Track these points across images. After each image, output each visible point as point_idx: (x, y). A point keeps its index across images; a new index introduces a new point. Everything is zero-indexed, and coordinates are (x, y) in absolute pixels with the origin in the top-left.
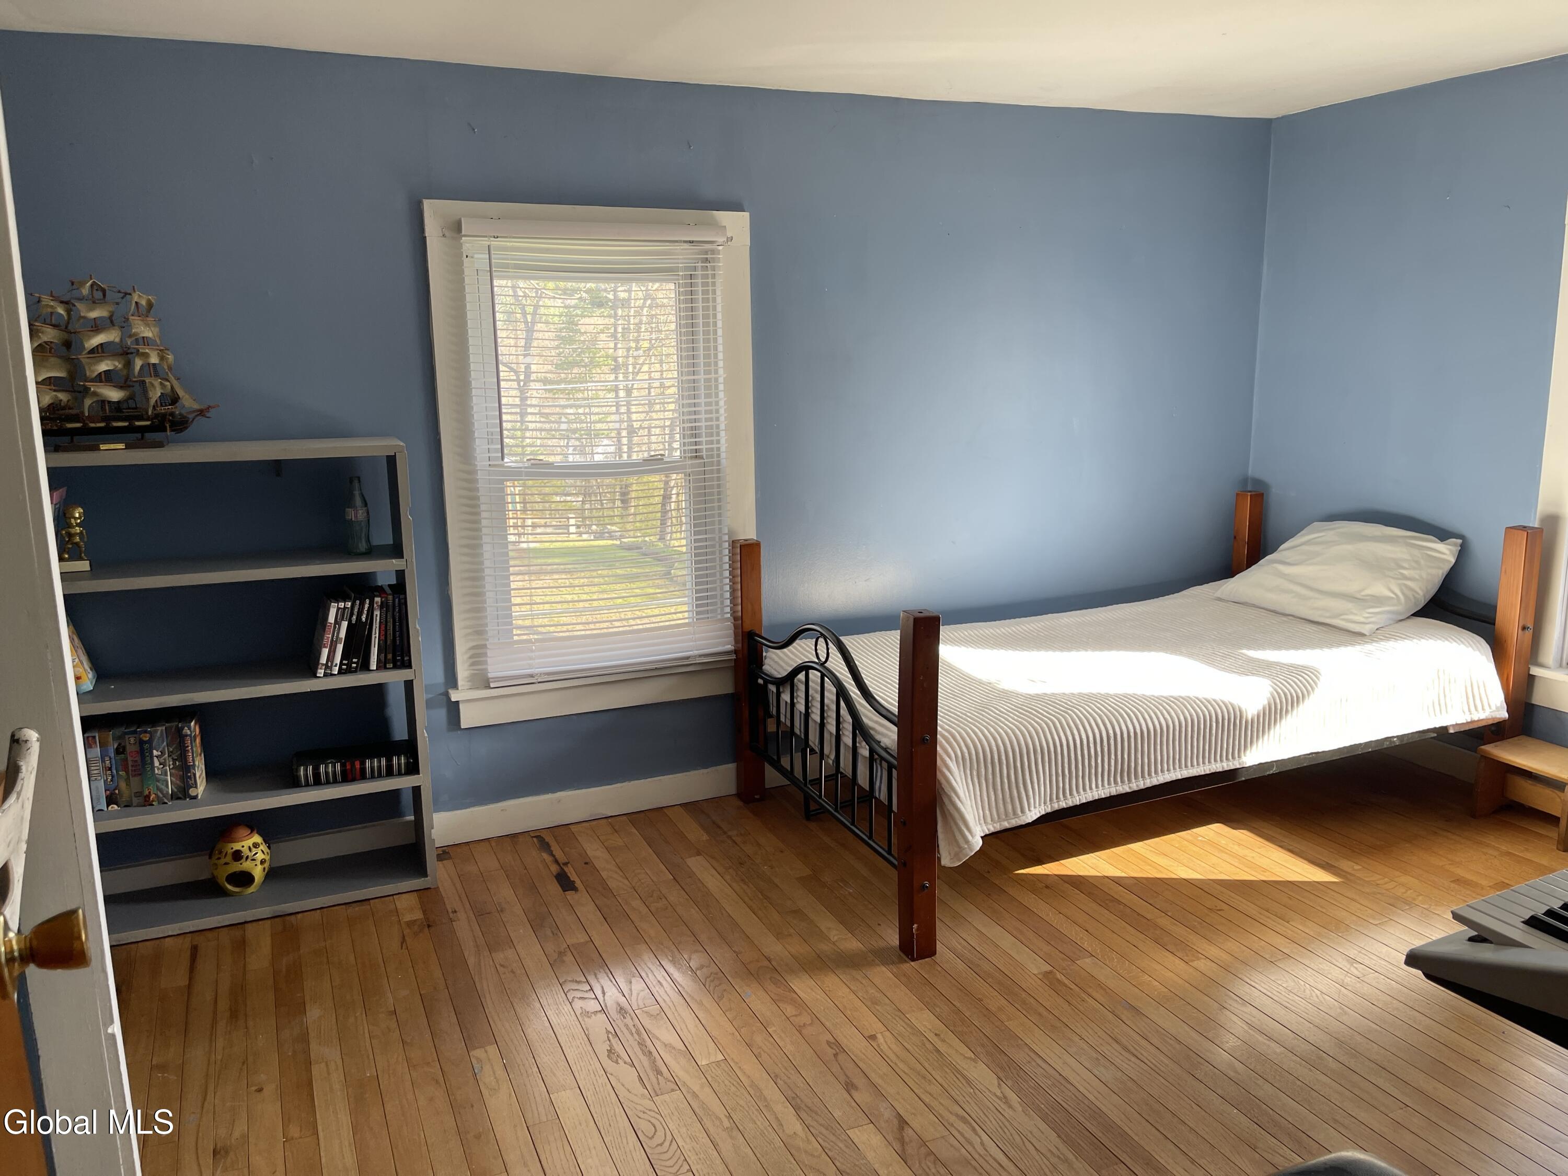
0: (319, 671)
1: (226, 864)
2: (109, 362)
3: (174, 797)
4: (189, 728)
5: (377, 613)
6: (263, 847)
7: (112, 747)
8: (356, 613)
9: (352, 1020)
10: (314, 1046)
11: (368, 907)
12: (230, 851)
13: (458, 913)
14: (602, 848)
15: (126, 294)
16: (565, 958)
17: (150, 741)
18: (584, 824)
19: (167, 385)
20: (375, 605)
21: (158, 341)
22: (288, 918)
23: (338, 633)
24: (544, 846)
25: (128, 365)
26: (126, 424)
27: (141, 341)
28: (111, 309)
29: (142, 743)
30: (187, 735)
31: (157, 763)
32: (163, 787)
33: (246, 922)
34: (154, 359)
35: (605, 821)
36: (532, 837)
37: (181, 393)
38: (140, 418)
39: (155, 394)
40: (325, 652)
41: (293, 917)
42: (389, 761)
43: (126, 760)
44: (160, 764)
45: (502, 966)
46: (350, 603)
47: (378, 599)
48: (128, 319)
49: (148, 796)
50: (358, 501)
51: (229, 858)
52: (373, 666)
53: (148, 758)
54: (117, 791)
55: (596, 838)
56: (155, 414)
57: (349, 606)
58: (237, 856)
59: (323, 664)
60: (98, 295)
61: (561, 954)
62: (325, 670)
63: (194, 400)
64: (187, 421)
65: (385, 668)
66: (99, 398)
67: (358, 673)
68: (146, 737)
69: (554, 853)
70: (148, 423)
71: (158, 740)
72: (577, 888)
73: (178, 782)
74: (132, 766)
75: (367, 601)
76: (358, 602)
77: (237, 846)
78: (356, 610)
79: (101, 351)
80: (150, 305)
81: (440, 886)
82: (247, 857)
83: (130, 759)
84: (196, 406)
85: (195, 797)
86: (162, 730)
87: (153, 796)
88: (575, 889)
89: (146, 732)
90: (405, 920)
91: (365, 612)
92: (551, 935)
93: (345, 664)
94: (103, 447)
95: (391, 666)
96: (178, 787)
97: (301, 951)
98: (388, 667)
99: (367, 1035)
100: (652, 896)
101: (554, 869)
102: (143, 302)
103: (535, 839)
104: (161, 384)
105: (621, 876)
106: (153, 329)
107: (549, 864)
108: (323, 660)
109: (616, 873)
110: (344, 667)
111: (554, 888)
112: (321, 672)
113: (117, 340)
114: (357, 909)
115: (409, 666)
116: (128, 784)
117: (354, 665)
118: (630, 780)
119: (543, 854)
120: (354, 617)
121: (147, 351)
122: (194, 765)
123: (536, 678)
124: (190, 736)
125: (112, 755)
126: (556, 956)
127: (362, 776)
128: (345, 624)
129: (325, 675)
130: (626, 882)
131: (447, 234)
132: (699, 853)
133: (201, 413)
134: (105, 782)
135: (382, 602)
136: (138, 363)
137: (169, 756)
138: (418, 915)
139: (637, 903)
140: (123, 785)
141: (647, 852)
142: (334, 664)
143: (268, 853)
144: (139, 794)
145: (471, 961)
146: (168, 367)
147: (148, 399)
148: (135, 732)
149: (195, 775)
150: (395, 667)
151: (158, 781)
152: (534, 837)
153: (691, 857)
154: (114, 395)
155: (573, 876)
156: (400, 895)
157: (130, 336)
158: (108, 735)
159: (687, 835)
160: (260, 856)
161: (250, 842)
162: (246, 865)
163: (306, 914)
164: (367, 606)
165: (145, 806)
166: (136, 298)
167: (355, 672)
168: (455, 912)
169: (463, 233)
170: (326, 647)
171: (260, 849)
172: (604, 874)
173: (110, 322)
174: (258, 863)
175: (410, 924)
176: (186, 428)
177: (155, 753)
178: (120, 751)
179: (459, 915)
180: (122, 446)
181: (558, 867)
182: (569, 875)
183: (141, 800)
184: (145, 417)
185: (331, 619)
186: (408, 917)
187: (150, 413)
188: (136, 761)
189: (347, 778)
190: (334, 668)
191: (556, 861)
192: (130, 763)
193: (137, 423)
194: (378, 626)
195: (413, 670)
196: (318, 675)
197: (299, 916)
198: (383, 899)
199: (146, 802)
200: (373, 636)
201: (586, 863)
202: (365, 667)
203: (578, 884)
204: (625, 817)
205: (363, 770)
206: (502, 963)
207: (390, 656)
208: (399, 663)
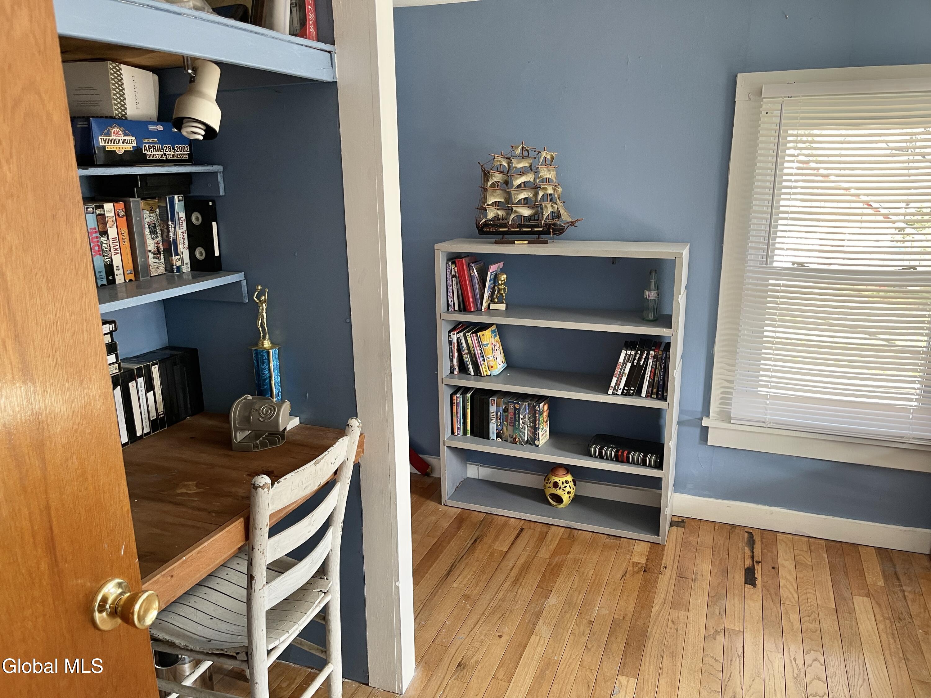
0: (610, 390)
1: (550, 487)
2: (525, 193)
3: (527, 442)
4: (539, 407)
5: (650, 361)
6: (571, 484)
7: (502, 407)
8: (637, 359)
9: (568, 616)
10: (540, 622)
11: (618, 542)
12: (553, 481)
13: (667, 569)
14: (792, 560)
15: (539, 152)
16: (718, 637)
17: (519, 409)
18: (789, 536)
19: (554, 207)
20: (650, 356)
21: (554, 180)
22: (574, 531)
23: (624, 370)
24: (751, 542)
25: (536, 195)
26: (530, 229)
27: (545, 180)
28: (530, 162)
29: (515, 409)
30: (537, 411)
31: (521, 422)
32: (522, 436)
33: (552, 525)
34: (550, 191)
35: (806, 539)
36: (746, 532)
37: (562, 211)
38: (538, 226)
39: (547, 212)
40: (614, 380)
41: (577, 531)
42: (645, 456)
43: (508, 415)
44: (523, 423)
45: (672, 621)
46: (634, 352)
47: (652, 353)
48: (538, 168)
49: (515, 439)
50: (653, 286)
51: (551, 485)
52: (644, 394)
53: (517, 418)
54: (501, 432)
55: (792, 550)
56: (545, 224)
57: (633, 354)
58: (556, 485)
59: (612, 387)
60: (526, 153)
61: (717, 632)
62: (613, 391)
63: (569, 216)
64: (563, 229)
65: (651, 397)
66: (518, 214)
67: (634, 397)
68: (517, 406)
69: (754, 550)
70: (541, 229)
71: (523, 410)
72: (756, 585)
73: (531, 435)
74: (510, 420)
75: (646, 352)
76: (639, 352)
77: (557, 479)
78: (637, 357)
79: (523, 186)
80: (553, 158)
81: (667, 545)
82: (560, 488)
83: (509, 416)
84: (570, 220)
85: (538, 446)
86: (525, 405)
87: (517, 439)
88: (754, 585)
89: (518, 403)
90: (633, 560)
91: (643, 359)
92: (718, 613)
93: (626, 390)
94: (516, 242)
95: (655, 397)
96: (531, 437)
97: (568, 556)
98: (653, 397)
99: (570, 631)
100: (809, 617)
101: (748, 563)
102: (549, 157)
103: (747, 534)
104: (552, 206)
105: (795, 590)
106: (552, 173)
107: (747, 557)
108: (613, 384)
109: (792, 585)
110: (625, 391)
111: (740, 577)
112: (610, 392)
113: (532, 180)
114: (612, 540)
115: (665, 400)
116: (507, 429)
117: (632, 392)
118: (834, 516)
119: (746, 548)
120: (636, 361)
121: (546, 186)
122: (539, 428)
123: (766, 424)
124: (539, 411)
125: (502, 412)
126: (712, 631)
127: (627, 461)
128: (629, 365)
129: (613, 394)
130: (796, 595)
131: (752, 98)
132: (868, 595)
133: (572, 224)
134: (497, 425)
135: (655, 355)
136: (541, 194)
137: (528, 419)
138: (643, 561)
139: (794, 617)
140: (505, 429)
141: (826, 577)
142: (619, 388)
143: (573, 488)
144: (511, 436)
145: (655, 609)
146: (558, 196)
147: (543, 215)
148: (513, 402)
149: (539, 433)
150: (657, 398)
151: (521, 431)
152: (747, 532)
153: (860, 596)
154: (526, 212)
155: (758, 574)
156: (640, 542)
157: (539, 178)
158: (501, 401)
159: (866, 576)
160: (568, 489)
161: (563, 479)
162: (559, 492)
163: (584, 532)
164: (645, 355)
165: (513, 443)
166: (544, 154)
167: (632, 395)
168: (666, 568)
169: (763, 96)
170: (616, 377)
171: (568, 484)
172: (782, 582)
173: (530, 169)
174: (566, 493)
175: (635, 564)
176: (562, 233)
177: (521, 416)
178: (505, 410)
179: (666, 571)
180: (526, 242)
181: (751, 563)
182: (756, 572)
183: (512, 440)
184: (540, 226)
185: (621, 360)
186: (636, 559)
187: (543, 224)
188: (512, 418)
189: (618, 459)
190: (619, 390)
191: (752, 557)
192: (509, 418)
193: (536, 229)
194: (650, 369)
195: (667, 403)
196: (608, 393)
197: (580, 532)
198: (629, 540)
199: (514, 442)
200: (646, 376)
201: (773, 568)
202: (638, 393)
203: (759, 582)
204: (823, 542)
205: (628, 458)
206: (674, 620)
207: (655, 390)
208: (660, 396)
